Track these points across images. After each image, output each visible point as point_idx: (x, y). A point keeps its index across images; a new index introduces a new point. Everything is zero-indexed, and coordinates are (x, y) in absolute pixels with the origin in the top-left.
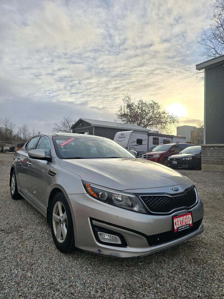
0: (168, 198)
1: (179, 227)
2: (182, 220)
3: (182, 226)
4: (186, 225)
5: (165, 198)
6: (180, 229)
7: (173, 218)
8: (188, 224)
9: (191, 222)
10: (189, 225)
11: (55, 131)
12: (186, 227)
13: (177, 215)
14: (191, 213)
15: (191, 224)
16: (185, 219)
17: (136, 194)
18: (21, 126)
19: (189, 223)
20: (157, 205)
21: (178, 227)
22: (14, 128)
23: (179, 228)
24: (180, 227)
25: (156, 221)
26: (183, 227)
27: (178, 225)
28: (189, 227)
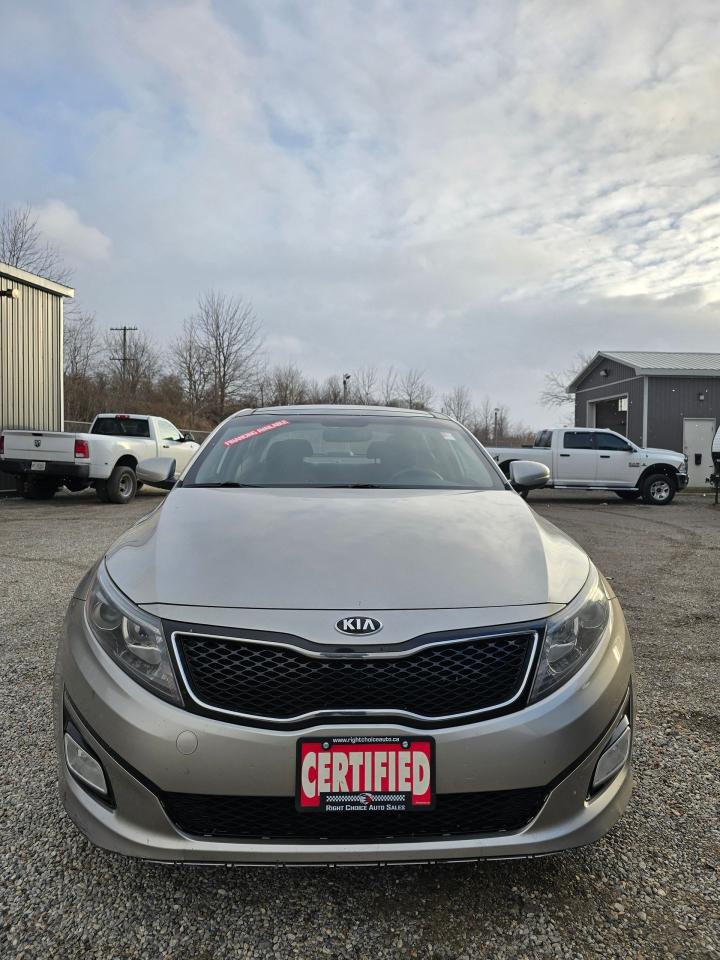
0: (292, 660)
1: (332, 794)
2: (362, 768)
3: (357, 794)
4: (385, 792)
5: (279, 655)
6: (333, 804)
7: (303, 746)
8: (397, 793)
9: (421, 788)
10: (402, 798)
11: (551, 403)
12: (384, 803)
13: (329, 739)
14: (428, 745)
15: (420, 798)
16: (385, 765)
17: (168, 625)
18: (450, 392)
19: (404, 787)
20: (229, 681)
21: (324, 788)
22: (430, 400)
23: (330, 799)
24: (340, 793)
25: (203, 739)
26: (362, 799)
27: (330, 781)
28: (403, 808)
